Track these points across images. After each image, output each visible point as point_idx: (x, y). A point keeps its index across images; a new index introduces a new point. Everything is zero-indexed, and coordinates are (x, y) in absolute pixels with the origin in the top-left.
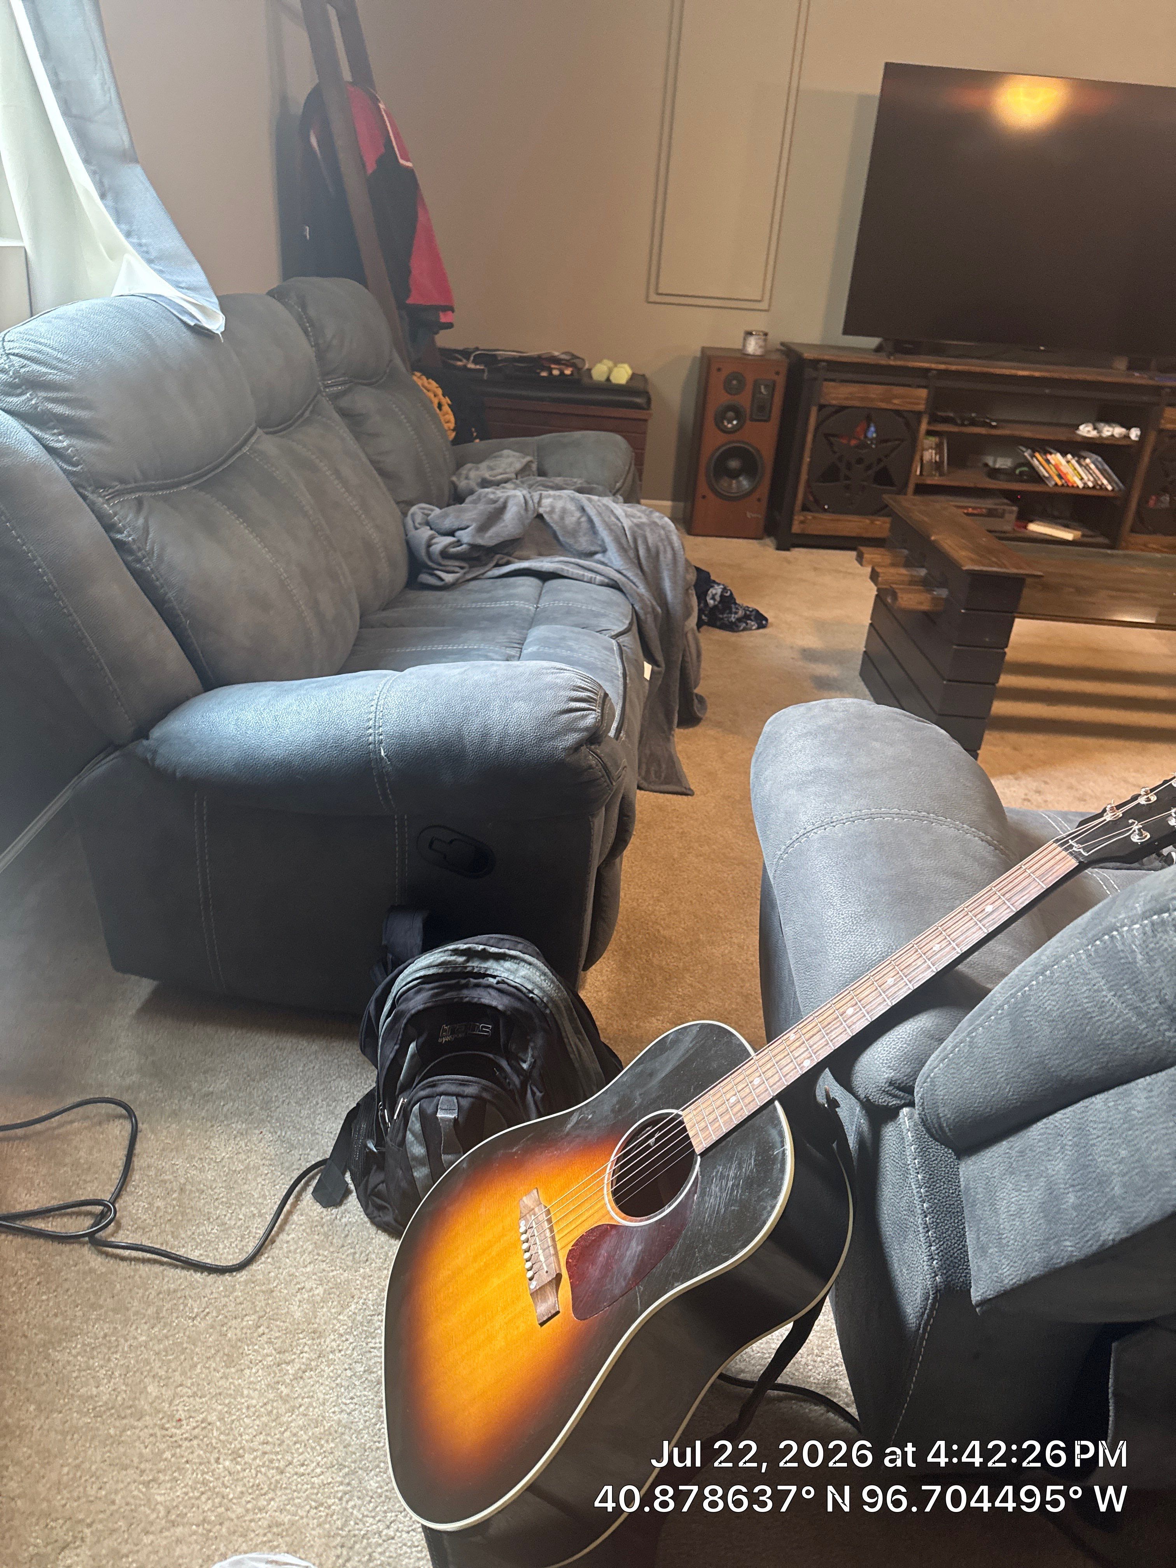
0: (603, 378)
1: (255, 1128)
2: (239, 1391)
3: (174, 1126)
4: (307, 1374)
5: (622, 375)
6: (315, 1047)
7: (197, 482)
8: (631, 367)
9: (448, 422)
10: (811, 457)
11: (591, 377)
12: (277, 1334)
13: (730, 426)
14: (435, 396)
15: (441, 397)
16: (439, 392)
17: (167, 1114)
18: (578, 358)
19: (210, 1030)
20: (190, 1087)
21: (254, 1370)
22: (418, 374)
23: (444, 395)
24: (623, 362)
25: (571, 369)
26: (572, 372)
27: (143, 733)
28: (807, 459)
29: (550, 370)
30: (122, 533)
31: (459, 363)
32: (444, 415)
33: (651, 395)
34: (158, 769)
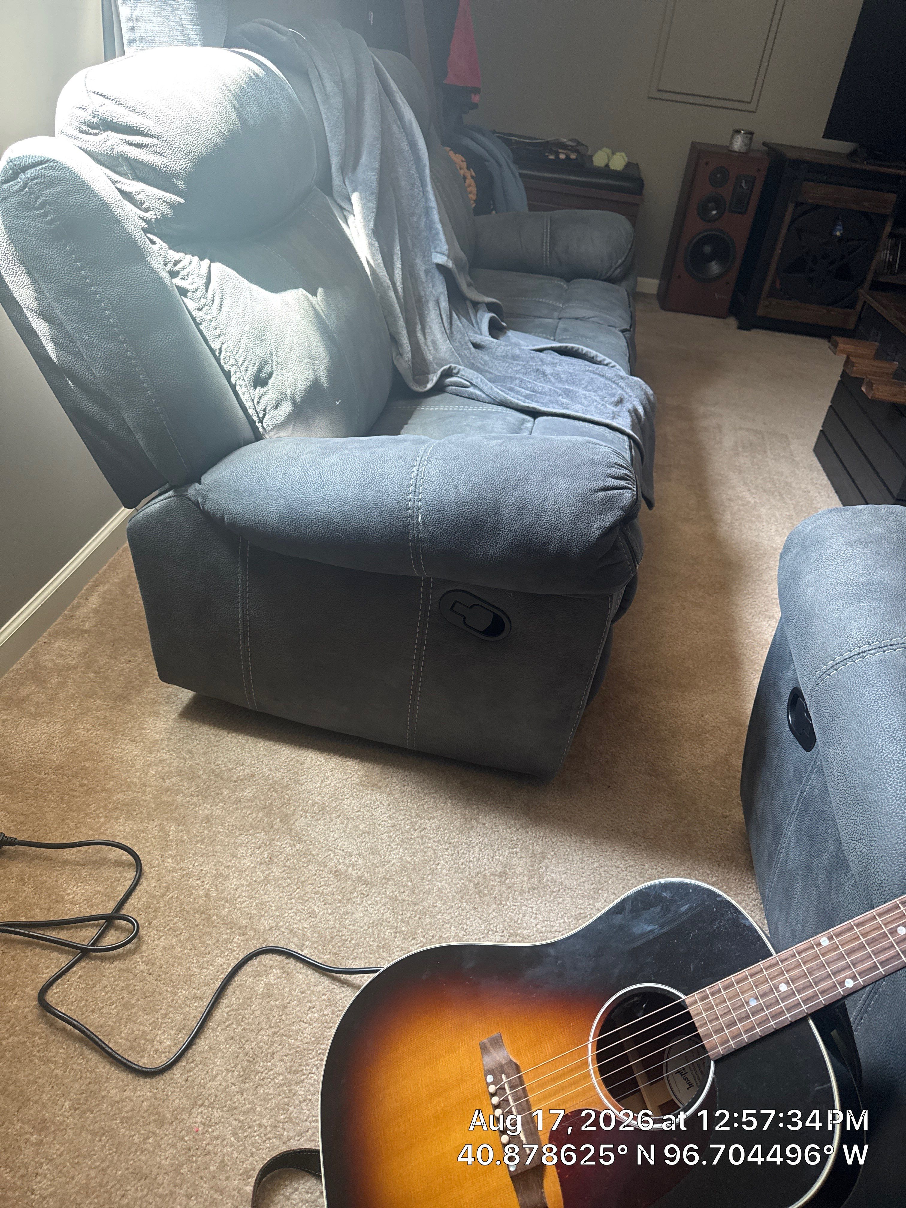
0: (603, 165)
5: (618, 162)
8: (627, 156)
9: (470, 193)
10: (782, 249)
11: (592, 163)
13: (709, 215)
14: (461, 168)
15: (467, 170)
16: (465, 165)
18: (582, 145)
19: (242, 738)
22: (449, 149)
24: (620, 151)
25: (576, 154)
26: (577, 157)
27: (195, 477)
28: (778, 251)
29: (557, 154)
32: (468, 187)
33: (645, 183)
34: (208, 513)
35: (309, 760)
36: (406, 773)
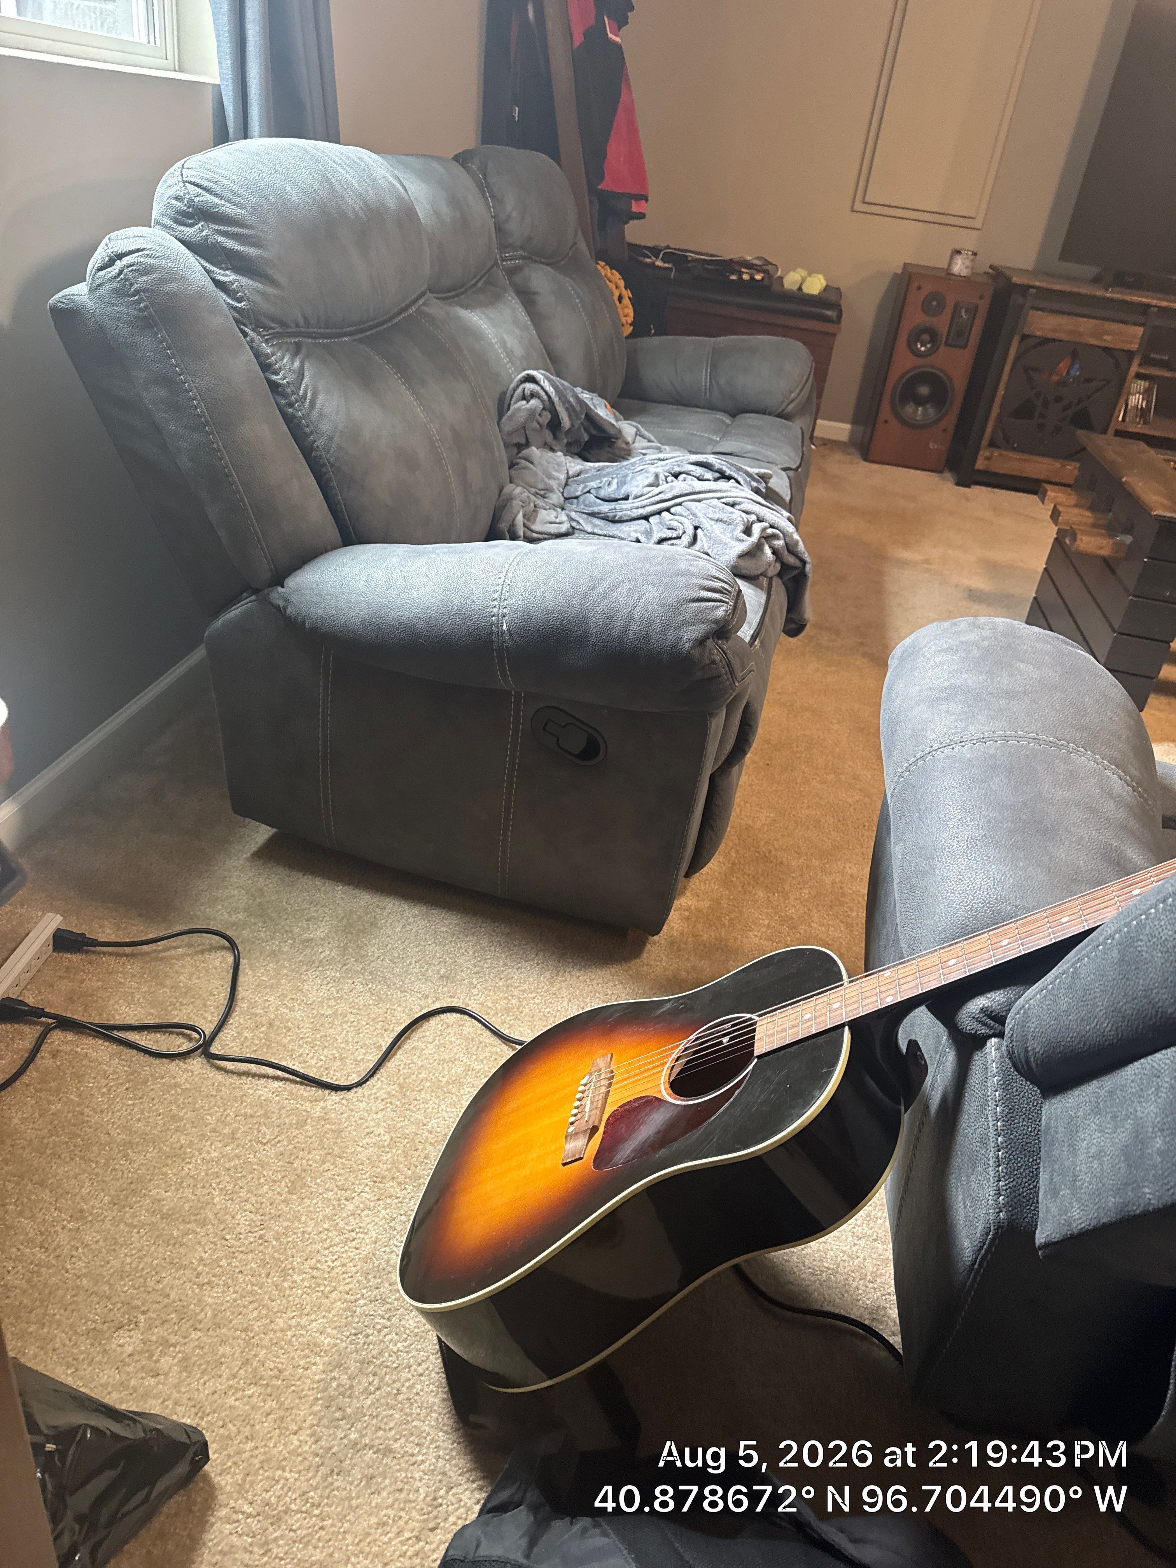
0: (795, 288)
1: (349, 978)
2: (297, 1218)
3: (271, 965)
4: (365, 1212)
5: (815, 285)
6: (415, 911)
7: (360, 336)
8: (826, 279)
9: (626, 316)
10: (1007, 389)
11: (782, 285)
12: (341, 1171)
13: (923, 349)
14: (617, 287)
15: (624, 289)
16: (622, 284)
17: (267, 953)
18: (771, 264)
19: (318, 881)
20: (291, 932)
21: (315, 1201)
22: (603, 264)
23: (626, 288)
24: (818, 272)
25: (762, 275)
26: (763, 278)
27: (279, 580)
28: (1001, 391)
29: (740, 274)
30: (277, 374)
31: (647, 260)
32: (623, 309)
33: (843, 309)
34: (289, 617)
35: (391, 905)
36: (496, 924)
